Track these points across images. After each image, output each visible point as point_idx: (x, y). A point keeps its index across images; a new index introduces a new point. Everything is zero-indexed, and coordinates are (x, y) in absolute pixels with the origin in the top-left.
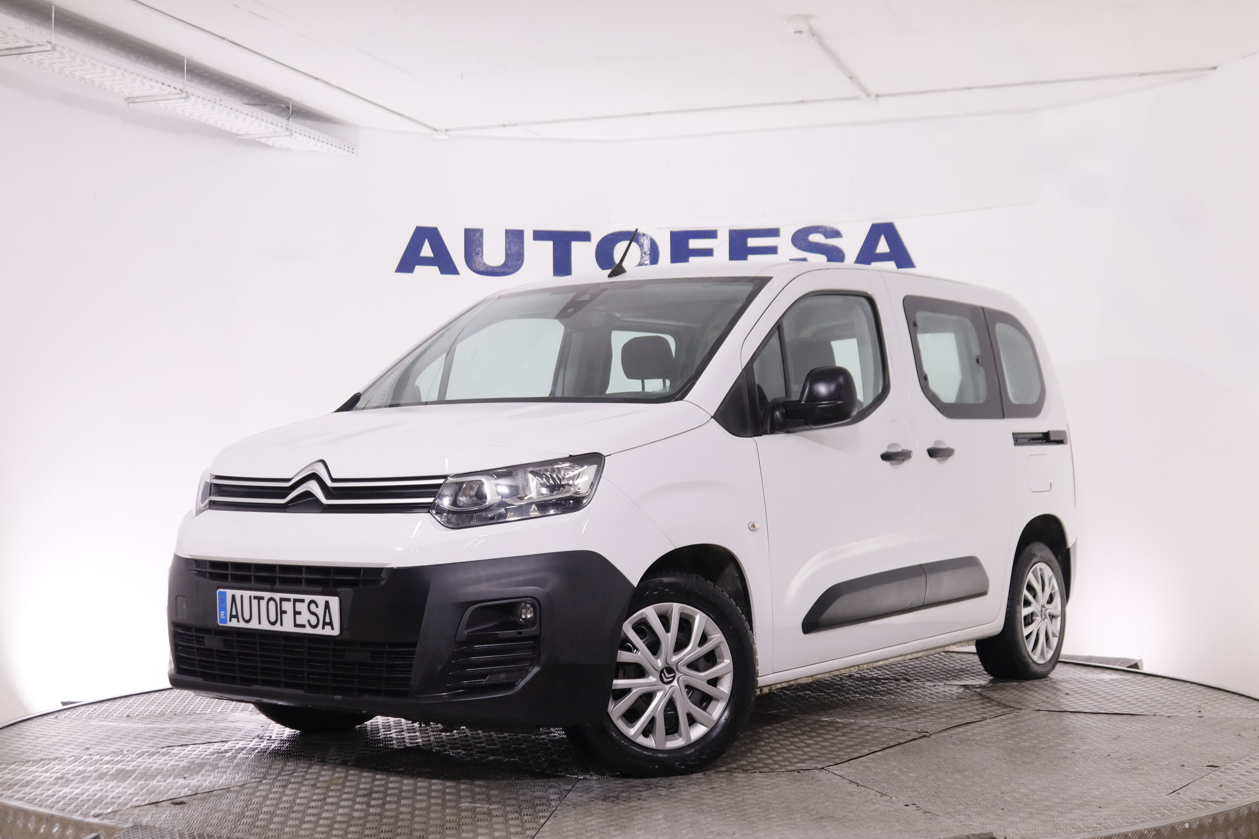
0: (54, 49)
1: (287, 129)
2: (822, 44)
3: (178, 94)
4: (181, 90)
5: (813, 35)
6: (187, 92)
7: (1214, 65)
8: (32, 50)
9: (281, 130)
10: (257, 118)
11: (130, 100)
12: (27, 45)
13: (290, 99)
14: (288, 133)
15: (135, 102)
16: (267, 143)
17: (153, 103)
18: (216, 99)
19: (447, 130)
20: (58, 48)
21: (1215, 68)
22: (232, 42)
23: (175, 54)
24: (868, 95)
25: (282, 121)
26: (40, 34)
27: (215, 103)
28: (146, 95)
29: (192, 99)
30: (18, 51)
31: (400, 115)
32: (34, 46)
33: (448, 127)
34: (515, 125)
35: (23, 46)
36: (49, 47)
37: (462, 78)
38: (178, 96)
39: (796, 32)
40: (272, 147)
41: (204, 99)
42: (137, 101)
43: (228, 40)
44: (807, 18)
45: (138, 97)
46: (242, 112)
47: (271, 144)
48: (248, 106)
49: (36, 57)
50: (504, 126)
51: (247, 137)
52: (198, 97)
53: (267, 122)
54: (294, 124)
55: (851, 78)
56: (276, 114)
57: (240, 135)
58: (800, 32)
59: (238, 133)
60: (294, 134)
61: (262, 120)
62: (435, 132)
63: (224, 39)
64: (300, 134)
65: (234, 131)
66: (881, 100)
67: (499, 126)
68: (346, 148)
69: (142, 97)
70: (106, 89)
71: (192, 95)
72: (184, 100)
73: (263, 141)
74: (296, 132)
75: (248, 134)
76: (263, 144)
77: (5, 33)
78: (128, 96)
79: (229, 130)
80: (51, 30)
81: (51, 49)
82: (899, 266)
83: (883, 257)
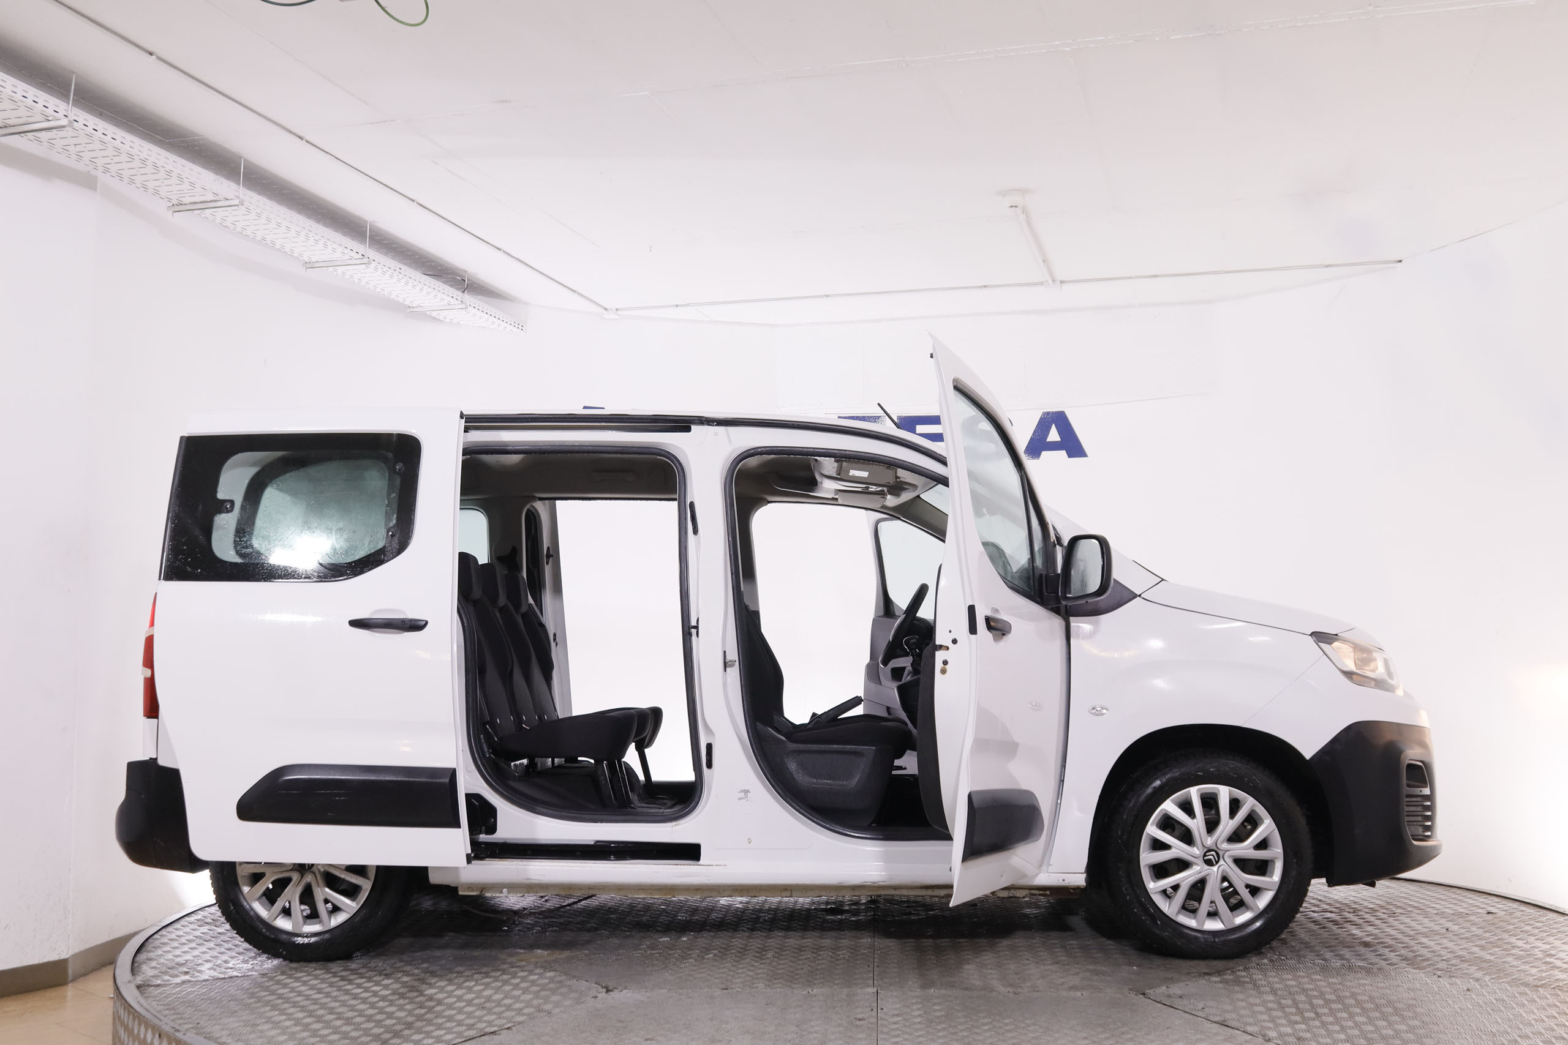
0: (241, 204)
1: (462, 302)
2: (1028, 221)
3: (359, 259)
4: (362, 255)
5: (1024, 211)
6: (368, 258)
7: (1400, 259)
8: (219, 204)
9: (457, 302)
10: (434, 289)
11: (309, 265)
12: (214, 198)
13: (465, 272)
14: (463, 306)
15: (313, 268)
16: (437, 317)
17: (331, 269)
18: (396, 267)
19: (617, 309)
20: (245, 203)
21: (1400, 261)
22: (421, 205)
23: (359, 218)
24: (1054, 281)
25: (458, 293)
26: (229, 187)
27: (394, 271)
28: (326, 259)
29: (374, 264)
30: (201, 206)
32: (220, 201)
33: (618, 307)
34: (688, 305)
35: (208, 200)
36: (236, 202)
37: (651, 251)
38: (359, 262)
39: (1010, 207)
40: (442, 321)
41: (384, 266)
42: (316, 266)
43: (418, 203)
44: (1023, 191)
45: (317, 262)
46: (419, 283)
47: (442, 318)
48: (423, 276)
49: (220, 213)
50: (677, 306)
51: (419, 309)
52: (379, 264)
53: (443, 293)
54: (468, 298)
55: (1044, 261)
56: (450, 286)
57: (413, 307)
58: (1015, 207)
59: (411, 305)
60: (469, 308)
61: (439, 291)
62: (603, 311)
63: (413, 201)
64: (474, 307)
65: (407, 303)
66: (1065, 286)
67: (672, 306)
68: (516, 325)
69: (322, 262)
70: (285, 252)
71: (374, 261)
72: (364, 266)
73: (434, 314)
74: (470, 306)
75: (420, 306)
76: (434, 318)
77: (192, 184)
78: (308, 261)
79: (402, 302)
80: (239, 184)
81: (238, 203)
82: (1070, 455)
83: (1054, 446)
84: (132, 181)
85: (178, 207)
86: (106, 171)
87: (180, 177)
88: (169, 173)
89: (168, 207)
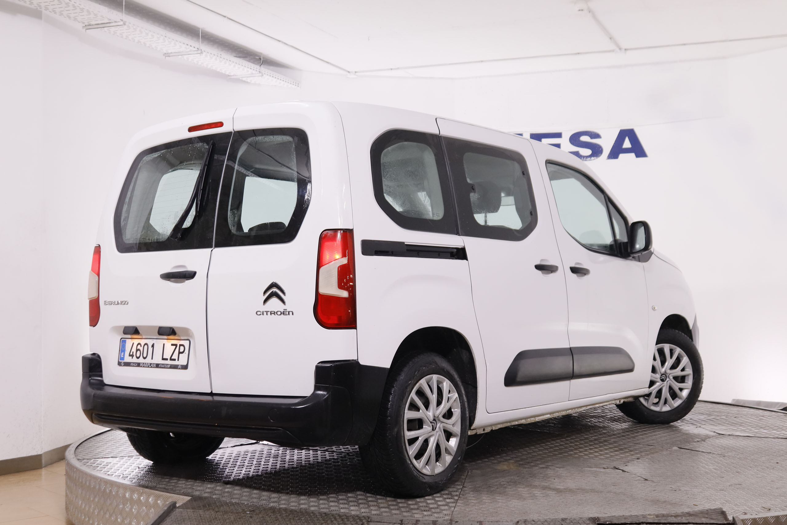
0: (124, 24)
1: (260, 72)
2: (594, 17)
4: (197, 48)
5: (590, 12)
6: (201, 50)
9: (256, 72)
10: (242, 65)
11: (167, 55)
12: (108, 22)
13: (261, 53)
14: (261, 74)
15: (169, 56)
16: (246, 81)
17: (180, 57)
18: (218, 53)
19: (356, 72)
20: (127, 24)
22: (230, 19)
23: (194, 26)
24: (620, 49)
25: (256, 67)
26: (116, 15)
27: (218, 56)
28: (177, 51)
29: (204, 54)
30: (102, 26)
31: (328, 63)
32: (112, 23)
34: (398, 68)
35: (106, 22)
37: (369, 40)
38: (196, 52)
39: (579, 10)
40: (249, 83)
41: (211, 54)
42: (171, 55)
44: (586, 1)
45: (171, 53)
46: (233, 62)
47: (249, 82)
48: (235, 58)
49: (113, 29)
50: (391, 69)
51: (235, 77)
52: (208, 52)
53: (248, 68)
54: (263, 69)
55: (611, 38)
56: (252, 63)
57: (231, 76)
58: (582, 10)
59: (230, 75)
60: (264, 75)
61: (245, 66)
62: (348, 74)
64: (268, 75)
65: (227, 73)
66: (628, 52)
67: (388, 70)
68: (294, 84)
69: (174, 53)
70: (152, 48)
71: (205, 51)
72: (199, 55)
73: (244, 79)
74: (265, 74)
75: (235, 75)
76: (244, 81)
77: (96, 15)
78: (166, 52)
79: (224, 73)
80: (123, 13)
81: (122, 24)
82: (637, 156)
83: (627, 151)
84: (61, 14)
85: (89, 27)
86: (47, 9)
87: (88, 11)
88: (82, 10)
89: (83, 27)
